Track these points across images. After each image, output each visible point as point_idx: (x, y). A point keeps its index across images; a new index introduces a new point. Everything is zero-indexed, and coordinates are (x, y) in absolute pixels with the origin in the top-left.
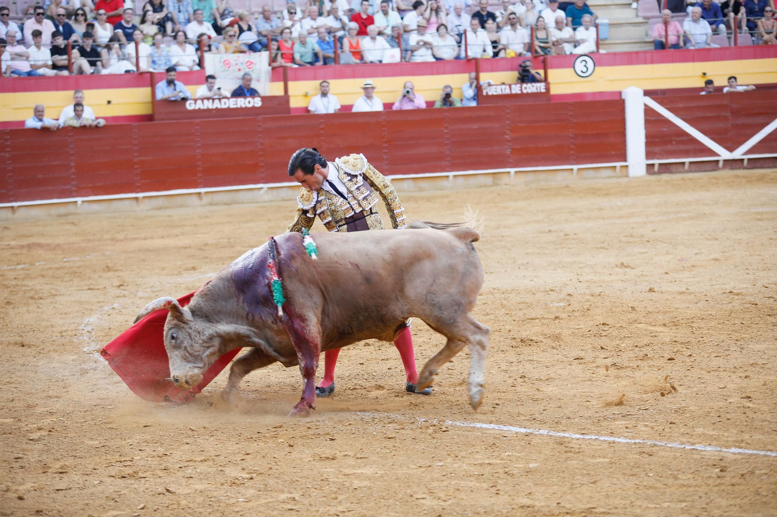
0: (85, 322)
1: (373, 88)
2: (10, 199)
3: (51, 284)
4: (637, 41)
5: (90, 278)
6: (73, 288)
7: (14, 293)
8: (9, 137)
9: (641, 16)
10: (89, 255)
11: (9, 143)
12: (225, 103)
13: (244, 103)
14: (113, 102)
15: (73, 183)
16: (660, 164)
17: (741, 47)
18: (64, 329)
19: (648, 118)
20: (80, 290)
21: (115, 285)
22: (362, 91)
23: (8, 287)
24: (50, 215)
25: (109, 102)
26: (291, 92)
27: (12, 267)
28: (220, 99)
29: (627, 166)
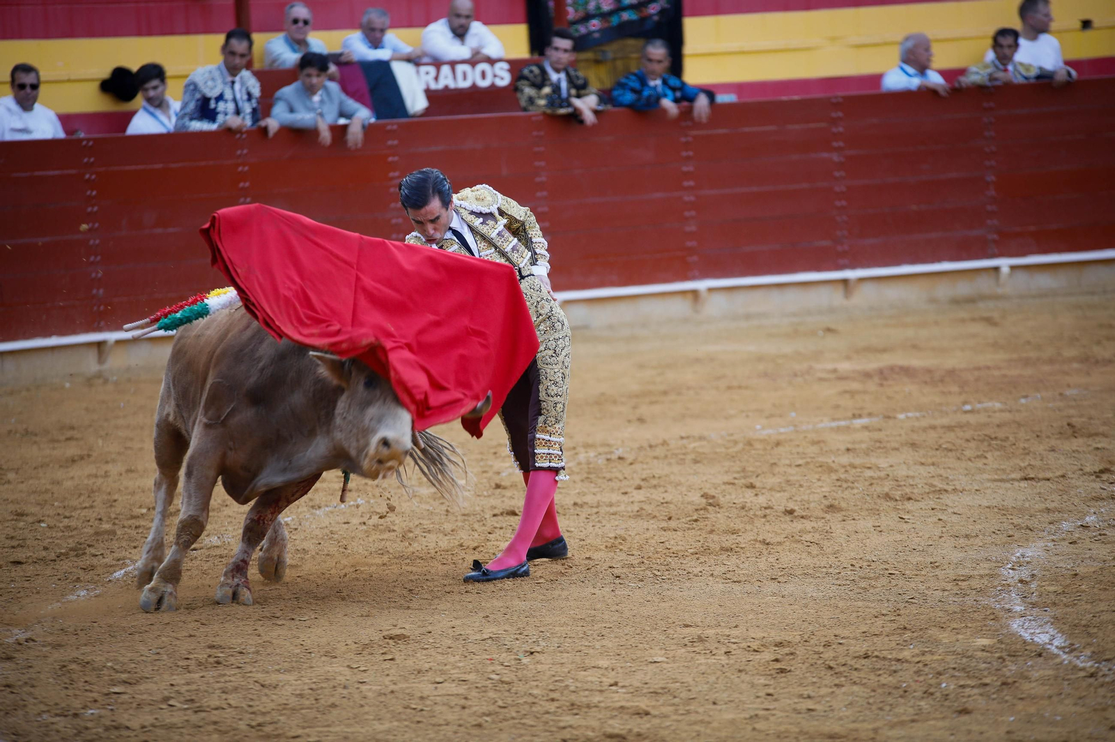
0: (1014, 559)
2: (841, 262)
3: (933, 464)
5: (1027, 452)
6: (986, 476)
7: (845, 485)
8: (840, 114)
10: (1026, 397)
11: (841, 129)
14: (1096, 23)
15: (989, 222)
18: (961, 572)
20: (1002, 480)
21: (1088, 469)
23: (831, 470)
24: (932, 301)
25: (1086, 24)
27: (843, 423)
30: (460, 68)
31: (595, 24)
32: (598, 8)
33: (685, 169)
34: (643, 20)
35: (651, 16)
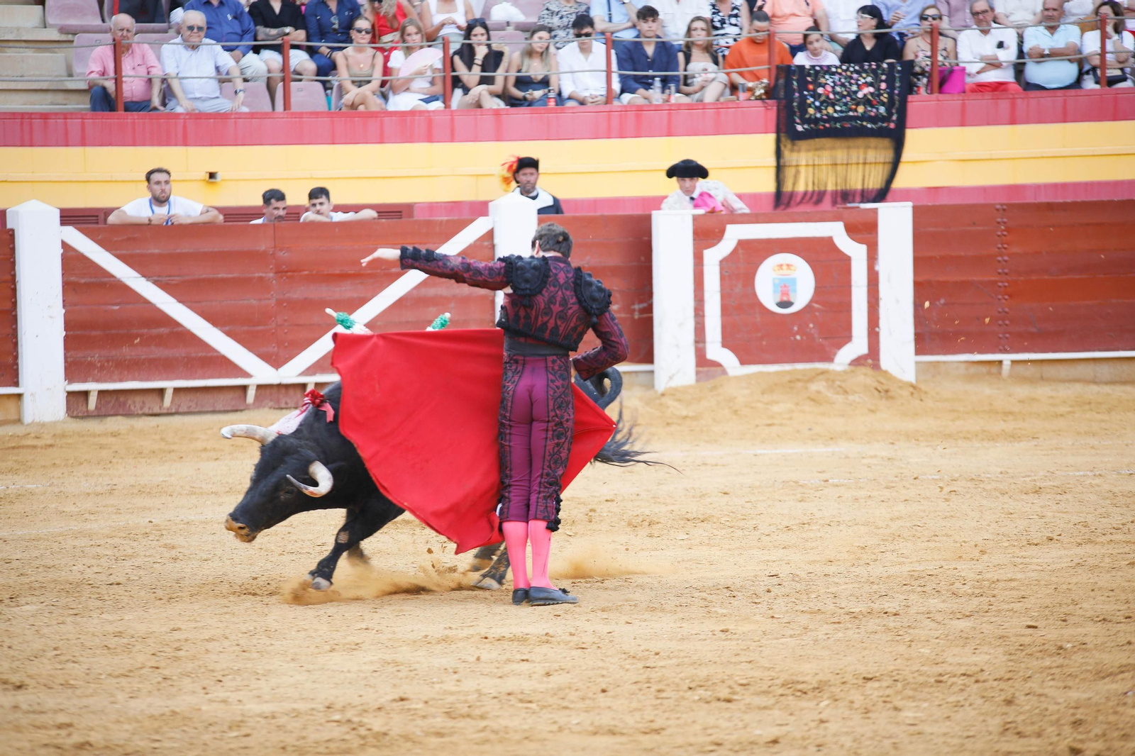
4: (44, 86)
9: (52, 26)
16: (101, 393)
17: (300, 115)
19: (73, 279)
29: (19, 396)
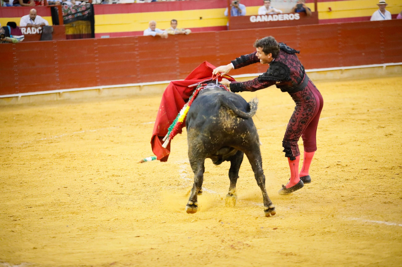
1: (385, 5)
2: (139, 81)
8: (137, 41)
11: (138, 45)
12: (276, 18)
13: (288, 18)
14: (203, 18)
15: (177, 70)
22: (378, 7)
26: (319, 10)
28: (272, 15)
30: (33, 28)
31: (70, 17)
32: (71, 12)
33: (96, 56)
34: (84, 16)
35: (85, 15)
